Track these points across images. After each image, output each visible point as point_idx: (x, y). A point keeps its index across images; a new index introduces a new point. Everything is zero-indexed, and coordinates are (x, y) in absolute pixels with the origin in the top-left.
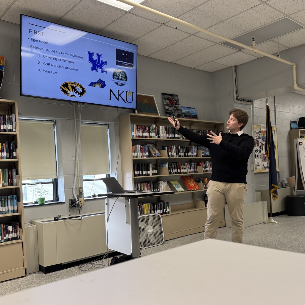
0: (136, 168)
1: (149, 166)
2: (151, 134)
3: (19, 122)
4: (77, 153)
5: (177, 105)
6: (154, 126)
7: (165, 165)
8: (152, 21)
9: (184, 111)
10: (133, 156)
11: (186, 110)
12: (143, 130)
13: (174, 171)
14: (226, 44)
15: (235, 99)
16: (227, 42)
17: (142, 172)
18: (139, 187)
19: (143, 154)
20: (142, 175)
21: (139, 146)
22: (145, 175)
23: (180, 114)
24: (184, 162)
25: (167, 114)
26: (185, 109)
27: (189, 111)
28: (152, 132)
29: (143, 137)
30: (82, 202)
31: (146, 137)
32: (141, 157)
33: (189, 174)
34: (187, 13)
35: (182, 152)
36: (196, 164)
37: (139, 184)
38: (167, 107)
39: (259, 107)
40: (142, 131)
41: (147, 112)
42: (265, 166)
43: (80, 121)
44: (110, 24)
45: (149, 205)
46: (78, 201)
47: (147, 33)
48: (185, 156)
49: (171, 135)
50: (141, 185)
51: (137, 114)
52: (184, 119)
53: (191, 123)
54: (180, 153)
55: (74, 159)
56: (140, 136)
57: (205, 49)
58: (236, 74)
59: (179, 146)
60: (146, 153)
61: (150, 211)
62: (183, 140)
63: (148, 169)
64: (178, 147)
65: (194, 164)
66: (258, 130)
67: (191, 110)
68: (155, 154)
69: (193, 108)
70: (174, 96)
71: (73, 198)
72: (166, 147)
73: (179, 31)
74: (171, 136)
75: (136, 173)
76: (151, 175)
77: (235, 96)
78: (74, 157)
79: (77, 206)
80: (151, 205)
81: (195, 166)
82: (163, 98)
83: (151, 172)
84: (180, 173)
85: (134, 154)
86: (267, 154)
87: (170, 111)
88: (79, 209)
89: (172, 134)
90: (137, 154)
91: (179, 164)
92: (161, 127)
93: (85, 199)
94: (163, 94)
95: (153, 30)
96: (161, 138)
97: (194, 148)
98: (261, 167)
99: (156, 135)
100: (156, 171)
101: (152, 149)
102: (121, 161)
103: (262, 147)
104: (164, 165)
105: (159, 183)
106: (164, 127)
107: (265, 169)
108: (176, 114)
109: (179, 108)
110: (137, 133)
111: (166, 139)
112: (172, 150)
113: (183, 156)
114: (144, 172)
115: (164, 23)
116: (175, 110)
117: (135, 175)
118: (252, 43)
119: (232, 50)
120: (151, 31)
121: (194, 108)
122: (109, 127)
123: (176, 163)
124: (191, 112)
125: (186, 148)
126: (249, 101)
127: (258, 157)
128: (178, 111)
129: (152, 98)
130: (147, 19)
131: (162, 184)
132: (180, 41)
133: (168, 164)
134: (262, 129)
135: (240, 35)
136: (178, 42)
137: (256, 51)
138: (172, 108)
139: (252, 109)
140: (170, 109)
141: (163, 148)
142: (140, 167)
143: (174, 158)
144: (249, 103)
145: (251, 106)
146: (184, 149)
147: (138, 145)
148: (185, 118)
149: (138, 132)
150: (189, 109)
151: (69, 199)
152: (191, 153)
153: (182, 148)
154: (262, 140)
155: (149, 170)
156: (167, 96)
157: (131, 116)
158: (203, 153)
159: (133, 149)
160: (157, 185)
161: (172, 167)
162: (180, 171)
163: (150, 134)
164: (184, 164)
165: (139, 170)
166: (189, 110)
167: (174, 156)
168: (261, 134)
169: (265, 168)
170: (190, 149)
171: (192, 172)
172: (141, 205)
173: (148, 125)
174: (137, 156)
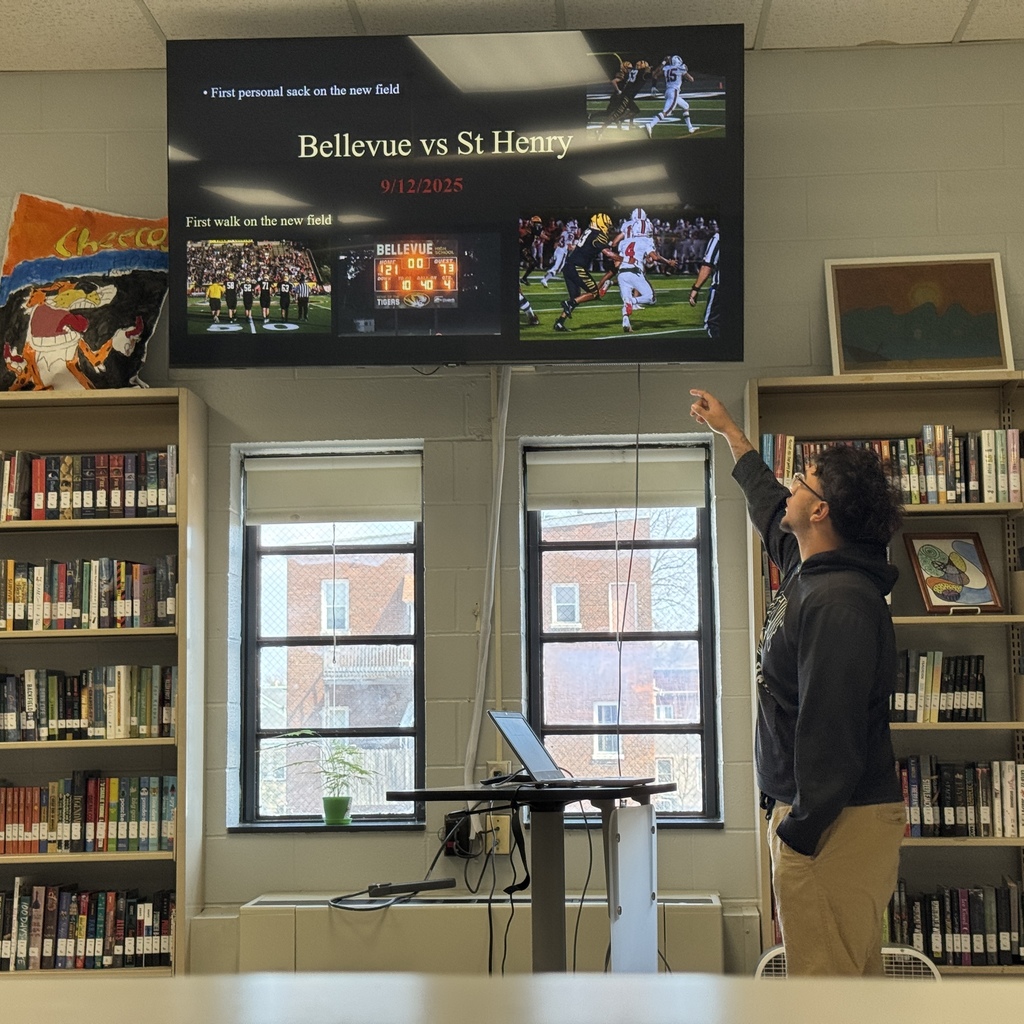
1: (910, 666)
6: (934, 434)
28: (914, 469)
51: (839, 377)
68: (951, 597)
83: (928, 702)
99: (950, 487)
101: (944, 566)
105: (989, 773)
106: (1012, 434)
155: (909, 688)
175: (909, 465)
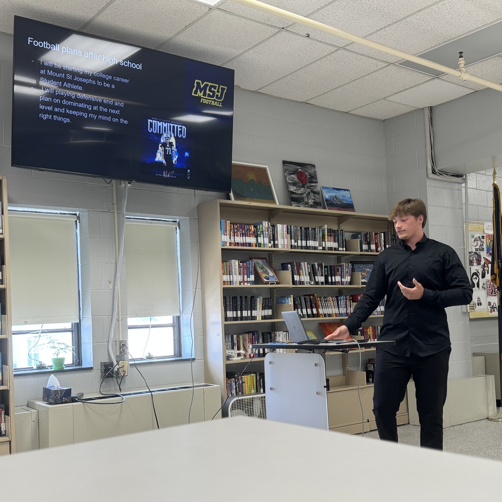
0: (230, 305)
1: (255, 301)
2: (260, 240)
3: (9, 215)
4: (118, 276)
5: (312, 184)
6: (265, 224)
7: (287, 300)
8: (262, 23)
9: (327, 195)
10: (224, 282)
11: (331, 194)
12: (244, 232)
13: (304, 311)
14: (408, 64)
15: (430, 171)
16: (408, 61)
17: (242, 314)
18: (235, 342)
19: (243, 278)
20: (242, 318)
21: (237, 262)
22: (247, 318)
23: (318, 201)
24: (325, 294)
25: (292, 201)
26: (329, 192)
27: (337, 195)
28: (262, 235)
29: (243, 244)
30: (125, 369)
31: (250, 245)
32: (240, 284)
33: (334, 318)
34: (329, 7)
35: (322, 275)
36: (350, 300)
37: (235, 336)
38: (292, 189)
39: (481, 188)
40: (243, 234)
41: (253, 198)
42: (492, 304)
43: (124, 216)
44: (182, 30)
45: (255, 378)
46: (117, 366)
47: (253, 47)
48: (327, 282)
49: (299, 242)
50: (239, 338)
51: (233, 201)
52: (327, 211)
53: (341, 219)
54: (316, 277)
55: (111, 287)
56: (238, 243)
57: (368, 74)
58: (431, 123)
59: (316, 264)
60: (248, 277)
61: (255, 388)
62: (324, 251)
63: (253, 307)
64: (312, 265)
65: (346, 299)
66: (477, 234)
67: (340, 194)
68: (268, 279)
69: (345, 190)
70: (308, 166)
71: (108, 361)
72: (289, 266)
73: (315, 42)
74: (299, 244)
75: (230, 314)
76: (259, 320)
77: (430, 166)
78: (113, 281)
79: (115, 375)
80: (258, 377)
81: (348, 303)
82: (285, 170)
83: (259, 313)
84: (318, 315)
85: (226, 278)
86: (494, 280)
87: (299, 196)
88: (119, 381)
89: (301, 240)
90: (231, 278)
91: (315, 297)
92: (279, 227)
93: (130, 363)
94: (285, 162)
95: (264, 41)
96: (280, 248)
97: (346, 267)
98: (485, 307)
99: (270, 242)
100: (269, 312)
101: (262, 268)
102: (202, 291)
103: (488, 267)
104: (285, 299)
105: (275, 335)
106: (285, 226)
107: (494, 311)
108: (311, 202)
109: (318, 189)
110: (232, 237)
111: (290, 250)
112: (301, 271)
113: (322, 283)
114: (245, 313)
115: (285, 27)
116: (309, 194)
117: (226, 319)
118: (459, 63)
119: (421, 75)
120: (260, 43)
121: (348, 190)
122: (179, 226)
123: (309, 296)
124: (341, 198)
125: (330, 266)
126: (458, 176)
127: (478, 286)
128: (314, 196)
129: (264, 170)
130: (251, 20)
131: (281, 336)
132: (318, 60)
133: (292, 298)
134: (486, 232)
135: (434, 47)
136: (313, 62)
137: (466, 77)
138: (302, 190)
139: (463, 190)
140: (299, 192)
141: (284, 267)
142: (237, 303)
143: (306, 286)
144: (459, 180)
145: (463, 185)
146: (326, 269)
147: (233, 261)
148: (329, 209)
149: (234, 236)
150: (336, 191)
151: (101, 363)
152: (340, 277)
153: (322, 268)
154: (487, 253)
155: (255, 309)
156: (292, 168)
157: (222, 205)
158: (363, 278)
159: (223, 267)
160: (271, 338)
161: (301, 304)
162: (318, 311)
163: (257, 240)
164: (324, 298)
165: (235, 309)
166: (336, 193)
167: (306, 283)
168: (484, 240)
169: (493, 308)
170: (338, 270)
171: (341, 315)
172: (238, 377)
173: (255, 222)
174: (233, 281)
175: (260, 235)
